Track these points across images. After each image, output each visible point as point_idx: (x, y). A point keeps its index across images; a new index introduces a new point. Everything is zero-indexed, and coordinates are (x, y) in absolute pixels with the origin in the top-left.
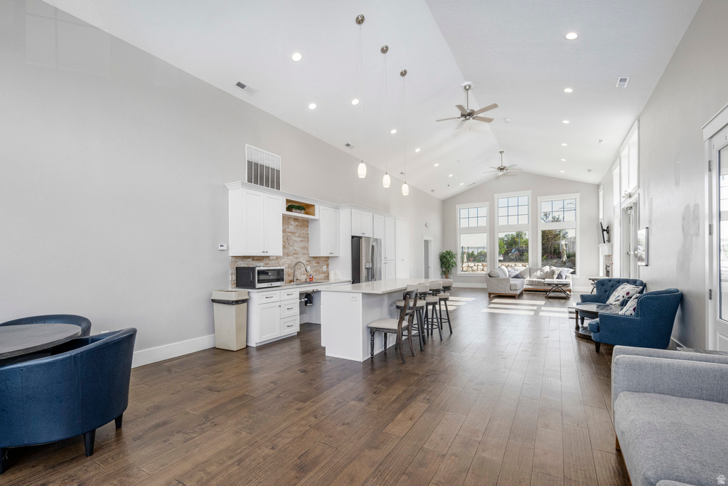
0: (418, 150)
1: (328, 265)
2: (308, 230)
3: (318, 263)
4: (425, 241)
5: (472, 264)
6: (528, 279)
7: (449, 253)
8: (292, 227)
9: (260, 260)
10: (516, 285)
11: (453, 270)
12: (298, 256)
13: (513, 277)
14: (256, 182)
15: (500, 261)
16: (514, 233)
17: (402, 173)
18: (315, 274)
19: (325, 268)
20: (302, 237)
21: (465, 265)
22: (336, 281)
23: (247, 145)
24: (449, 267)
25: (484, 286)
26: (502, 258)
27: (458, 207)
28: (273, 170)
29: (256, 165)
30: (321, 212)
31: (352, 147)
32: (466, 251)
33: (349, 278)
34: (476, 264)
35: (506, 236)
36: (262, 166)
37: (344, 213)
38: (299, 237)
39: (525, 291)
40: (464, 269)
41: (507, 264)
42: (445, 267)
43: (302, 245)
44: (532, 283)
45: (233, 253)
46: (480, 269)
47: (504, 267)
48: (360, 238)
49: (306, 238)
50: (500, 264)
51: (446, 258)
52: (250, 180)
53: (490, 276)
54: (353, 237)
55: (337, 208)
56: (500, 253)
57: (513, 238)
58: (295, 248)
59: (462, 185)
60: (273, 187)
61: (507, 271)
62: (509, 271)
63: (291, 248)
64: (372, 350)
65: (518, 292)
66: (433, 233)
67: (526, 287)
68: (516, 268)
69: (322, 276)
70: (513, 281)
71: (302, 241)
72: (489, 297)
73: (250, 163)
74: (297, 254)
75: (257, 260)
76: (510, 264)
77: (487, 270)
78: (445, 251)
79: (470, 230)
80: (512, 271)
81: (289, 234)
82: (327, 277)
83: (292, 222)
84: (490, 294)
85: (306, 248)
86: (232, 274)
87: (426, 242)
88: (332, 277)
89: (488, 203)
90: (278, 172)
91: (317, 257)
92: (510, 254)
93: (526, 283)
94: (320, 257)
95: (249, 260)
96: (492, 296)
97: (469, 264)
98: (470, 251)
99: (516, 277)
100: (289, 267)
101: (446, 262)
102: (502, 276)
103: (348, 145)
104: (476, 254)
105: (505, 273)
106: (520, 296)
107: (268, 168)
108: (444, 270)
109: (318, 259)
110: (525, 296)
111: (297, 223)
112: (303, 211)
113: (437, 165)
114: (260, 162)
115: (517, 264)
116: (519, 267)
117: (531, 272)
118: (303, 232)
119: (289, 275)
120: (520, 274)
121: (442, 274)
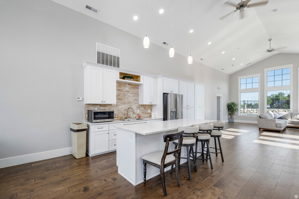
0: (209, 43)
1: (151, 110)
2: (138, 90)
3: (145, 108)
4: (217, 97)
5: (250, 110)
6: (290, 120)
7: (233, 103)
8: (128, 88)
9: (105, 106)
10: (280, 124)
11: (236, 113)
12: (131, 104)
13: (278, 119)
14: (103, 63)
15: (268, 108)
16: (277, 94)
17: (201, 59)
18: (142, 114)
19: (149, 111)
20: (134, 94)
21: (245, 110)
22: (156, 118)
23: (97, 43)
24: (233, 111)
25: (256, 122)
26: (269, 107)
27: (239, 78)
28: (114, 57)
29: (103, 54)
30: (144, 80)
31: (167, 44)
32: (247, 103)
33: (162, 117)
34: (253, 109)
35: (272, 95)
36: (107, 55)
37: (160, 80)
38: (132, 93)
39: (287, 127)
40: (245, 112)
41: (273, 110)
42: (231, 111)
43: (134, 98)
44: (293, 123)
45: (86, 102)
46: (255, 112)
47: (270, 112)
48: (168, 94)
49: (137, 94)
50: (268, 110)
51: (231, 106)
52: (99, 62)
53: (260, 118)
54: (164, 94)
55: (156, 78)
56: (268, 104)
57: (277, 96)
58: (129, 100)
59: (242, 65)
60: (114, 66)
61: (273, 115)
62: (274, 115)
63: (126, 100)
64: (145, 177)
65: (282, 129)
66: (223, 92)
67: (288, 125)
68: (280, 113)
69: (148, 115)
70: (278, 121)
71: (134, 96)
72: (260, 130)
73: (99, 53)
74: (131, 103)
75: (103, 106)
76: (275, 110)
77: (258, 114)
78: (230, 103)
79: (247, 91)
80: (277, 114)
81: (125, 92)
82: (150, 116)
83: (127, 86)
84: (260, 129)
85: (137, 100)
86: (85, 114)
87: (219, 98)
88: (153, 116)
89: (260, 74)
90: (118, 58)
91: (144, 105)
92: (275, 104)
93: (288, 122)
94: (146, 105)
95: (97, 106)
96: (261, 130)
97: (248, 109)
98: (249, 103)
99: (281, 118)
100: (124, 110)
101: (231, 108)
102: (269, 118)
103: (165, 43)
104: (253, 104)
105: (271, 115)
106: (283, 132)
107: (111, 56)
108: (230, 112)
109: (144, 106)
110: (287, 131)
111: (131, 86)
112: (132, 79)
113: (223, 53)
114: (106, 52)
115: (279, 110)
116: (282, 112)
117: (292, 115)
118: (134, 91)
119: (125, 115)
120: (283, 116)
121: (228, 115)
